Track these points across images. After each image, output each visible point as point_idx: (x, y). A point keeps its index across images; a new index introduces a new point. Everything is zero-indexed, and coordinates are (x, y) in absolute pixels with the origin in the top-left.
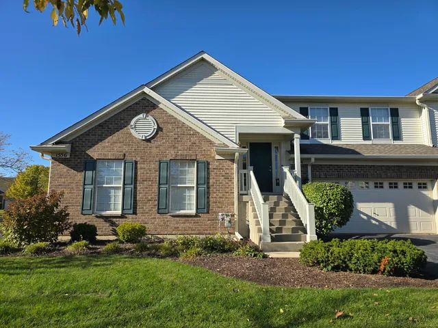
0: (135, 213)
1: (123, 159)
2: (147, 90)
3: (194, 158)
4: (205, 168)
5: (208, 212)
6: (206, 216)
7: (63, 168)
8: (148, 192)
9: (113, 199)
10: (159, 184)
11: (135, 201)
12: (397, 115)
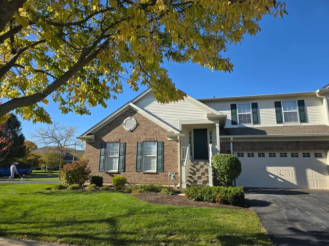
0: (124, 171)
1: (119, 142)
2: (131, 104)
3: (155, 140)
4: (162, 145)
5: (163, 172)
6: (162, 173)
7: (91, 147)
8: (131, 159)
9: (114, 163)
10: (137, 155)
11: (125, 164)
12: (303, 105)
